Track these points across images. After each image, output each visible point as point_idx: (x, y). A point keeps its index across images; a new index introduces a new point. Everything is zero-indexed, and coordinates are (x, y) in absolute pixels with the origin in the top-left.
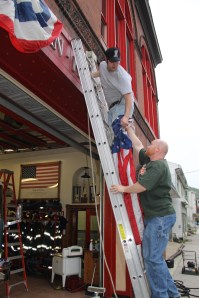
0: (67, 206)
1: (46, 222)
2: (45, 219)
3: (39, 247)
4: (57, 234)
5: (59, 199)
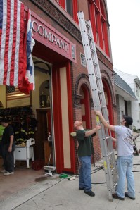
1: (22, 123)
2: (21, 120)
3: (18, 140)
4: (31, 131)
5: (31, 106)
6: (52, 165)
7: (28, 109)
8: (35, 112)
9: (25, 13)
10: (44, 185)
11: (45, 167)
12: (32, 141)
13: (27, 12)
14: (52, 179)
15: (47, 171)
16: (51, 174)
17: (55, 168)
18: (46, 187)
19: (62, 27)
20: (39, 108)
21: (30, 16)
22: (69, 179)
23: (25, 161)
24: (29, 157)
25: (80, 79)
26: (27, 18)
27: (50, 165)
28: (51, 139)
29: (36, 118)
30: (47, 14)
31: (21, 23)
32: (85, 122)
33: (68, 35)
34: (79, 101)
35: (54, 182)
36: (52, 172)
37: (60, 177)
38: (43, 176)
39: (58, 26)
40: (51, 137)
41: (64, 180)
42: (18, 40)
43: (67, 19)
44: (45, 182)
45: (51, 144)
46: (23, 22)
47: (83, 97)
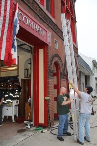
0: (22, 80)
1: (11, 88)
2: (10, 87)
3: (7, 101)
4: (17, 94)
5: (18, 76)
6: (30, 120)
7: (15, 79)
8: (20, 81)
9: (13, 5)
10: (23, 136)
11: (25, 122)
12: (17, 102)
13: (15, 5)
14: (30, 131)
15: (27, 125)
16: (29, 127)
17: (32, 123)
18: (25, 137)
19: (41, 19)
20: (23, 78)
21: (17, 8)
22: (42, 132)
23: (11, 117)
24: (14, 114)
25: (53, 58)
26: (15, 10)
27: (29, 121)
28: (30, 101)
29: (21, 85)
30: (30, 8)
31: (10, 13)
32: (56, 89)
33: (46, 25)
34: (52, 74)
35: (31, 133)
36: (30, 125)
37: (36, 130)
38: (23, 128)
39: (38, 18)
40: (31, 100)
41: (39, 132)
42: (7, 25)
43: (46, 14)
44: (24, 133)
45: (30, 105)
46: (12, 12)
47: (55, 71)
